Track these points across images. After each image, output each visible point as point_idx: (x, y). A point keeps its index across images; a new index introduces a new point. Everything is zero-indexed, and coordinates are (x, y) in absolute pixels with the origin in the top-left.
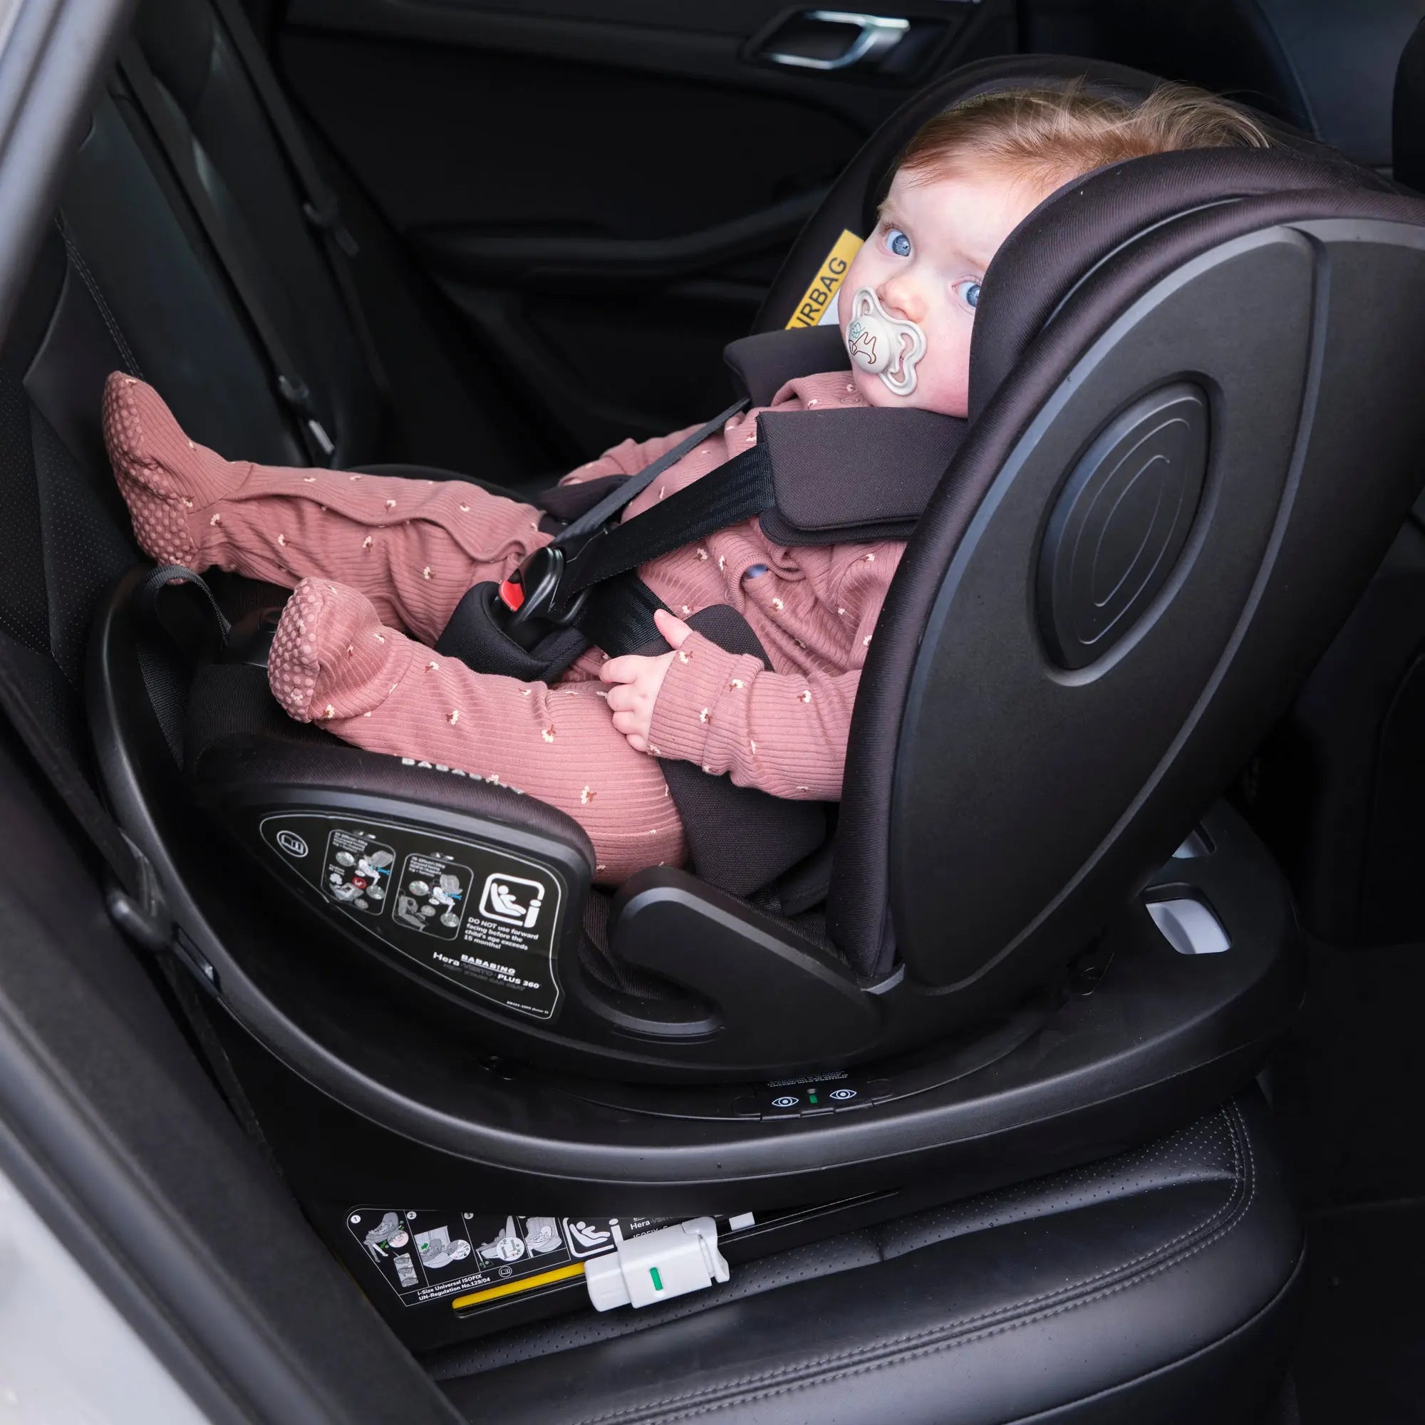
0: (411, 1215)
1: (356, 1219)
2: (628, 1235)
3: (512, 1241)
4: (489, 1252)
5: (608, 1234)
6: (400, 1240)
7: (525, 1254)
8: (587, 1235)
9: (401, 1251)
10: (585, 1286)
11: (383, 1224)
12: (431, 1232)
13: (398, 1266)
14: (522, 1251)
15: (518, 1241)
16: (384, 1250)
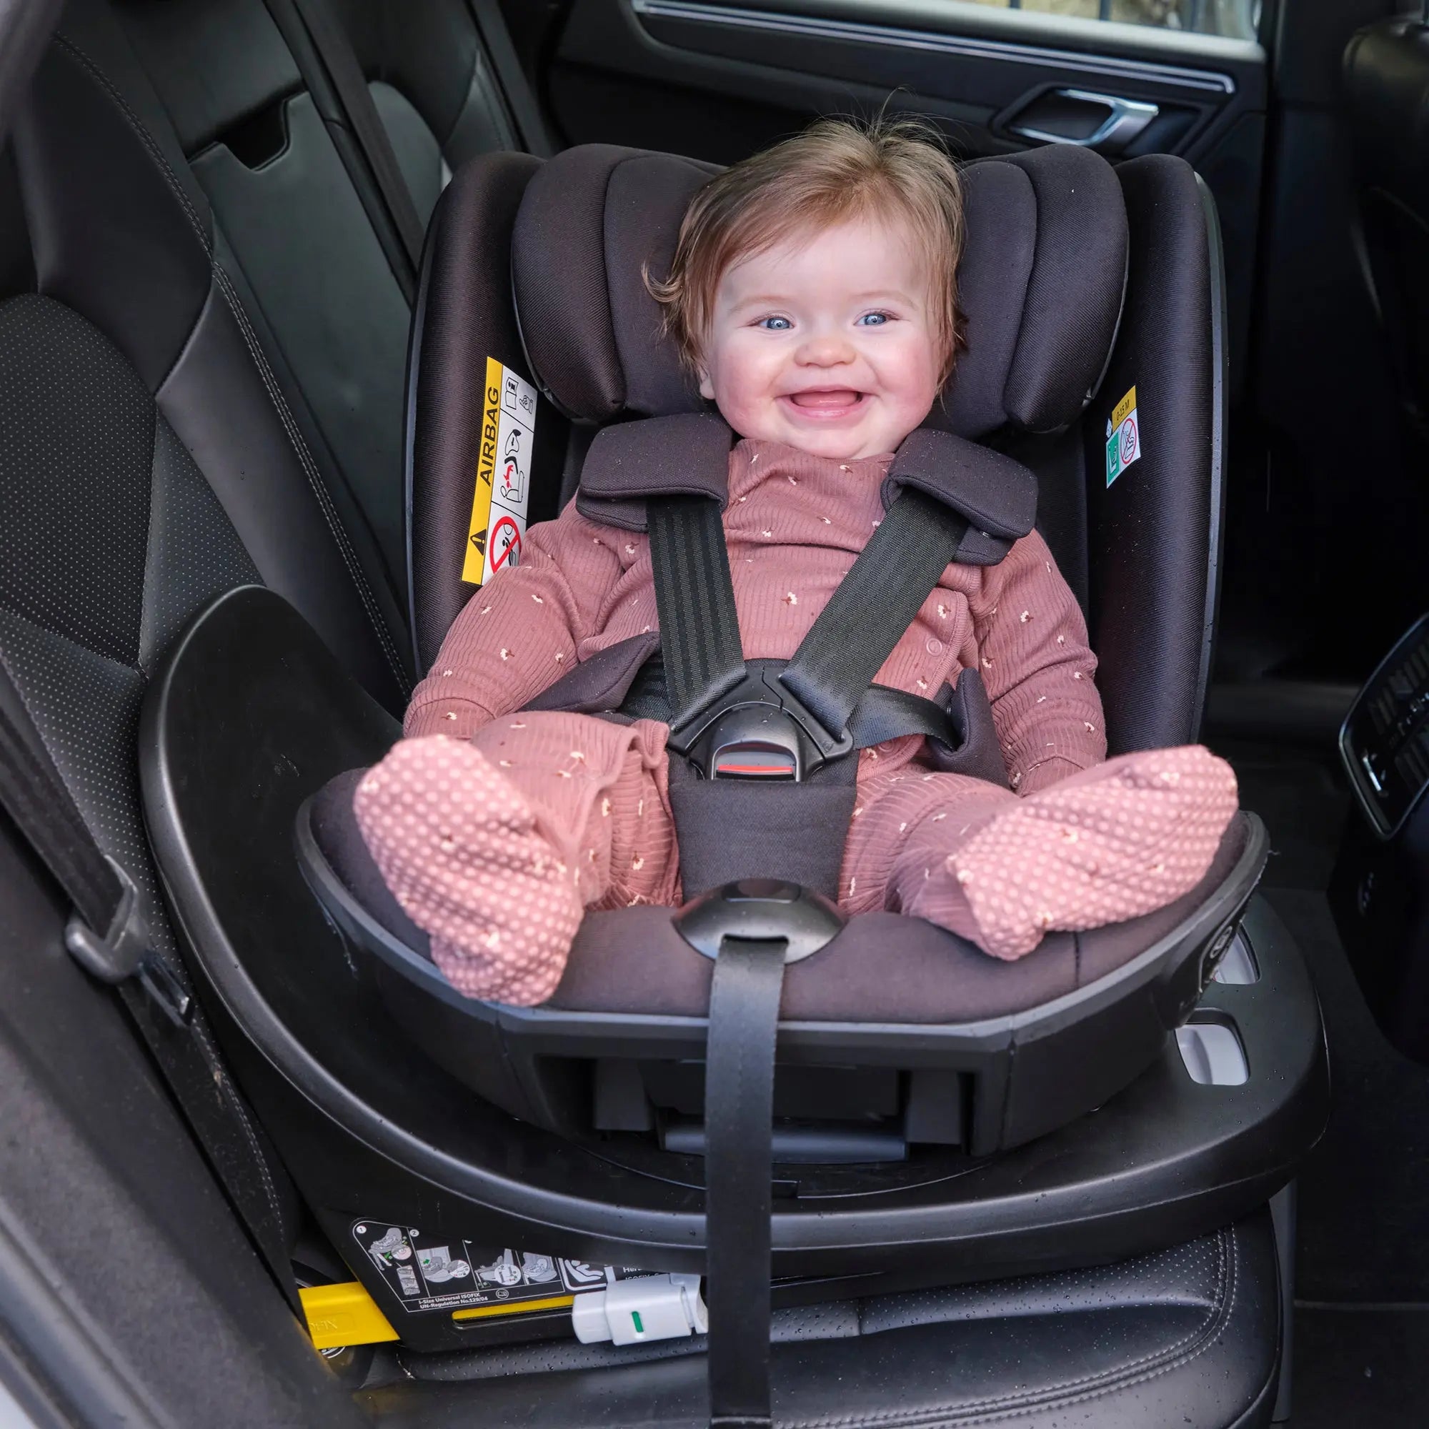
0: (414, 1233)
1: (362, 1230)
2: (620, 1277)
3: (510, 1268)
4: (486, 1274)
5: (602, 1274)
6: (403, 1253)
7: (522, 1281)
8: (582, 1272)
9: (404, 1263)
11: (387, 1237)
12: (433, 1249)
14: (519, 1278)
16: (388, 1259)
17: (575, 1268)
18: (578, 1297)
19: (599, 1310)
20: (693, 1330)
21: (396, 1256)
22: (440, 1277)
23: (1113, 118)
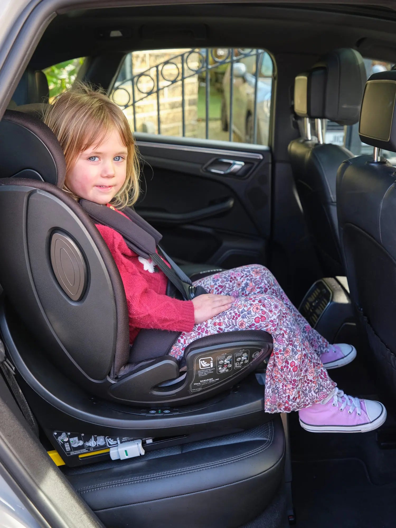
0: (69, 434)
1: (56, 434)
2: (121, 442)
4: (88, 444)
5: (117, 442)
6: (66, 440)
7: (96, 445)
8: (112, 442)
9: (66, 442)
10: (109, 454)
11: (62, 435)
13: (66, 446)
14: (96, 444)
15: (94, 442)
17: (110, 441)
18: (111, 448)
19: (116, 451)
20: (140, 454)
21: (64, 440)
22: (75, 446)
23: (232, 166)
